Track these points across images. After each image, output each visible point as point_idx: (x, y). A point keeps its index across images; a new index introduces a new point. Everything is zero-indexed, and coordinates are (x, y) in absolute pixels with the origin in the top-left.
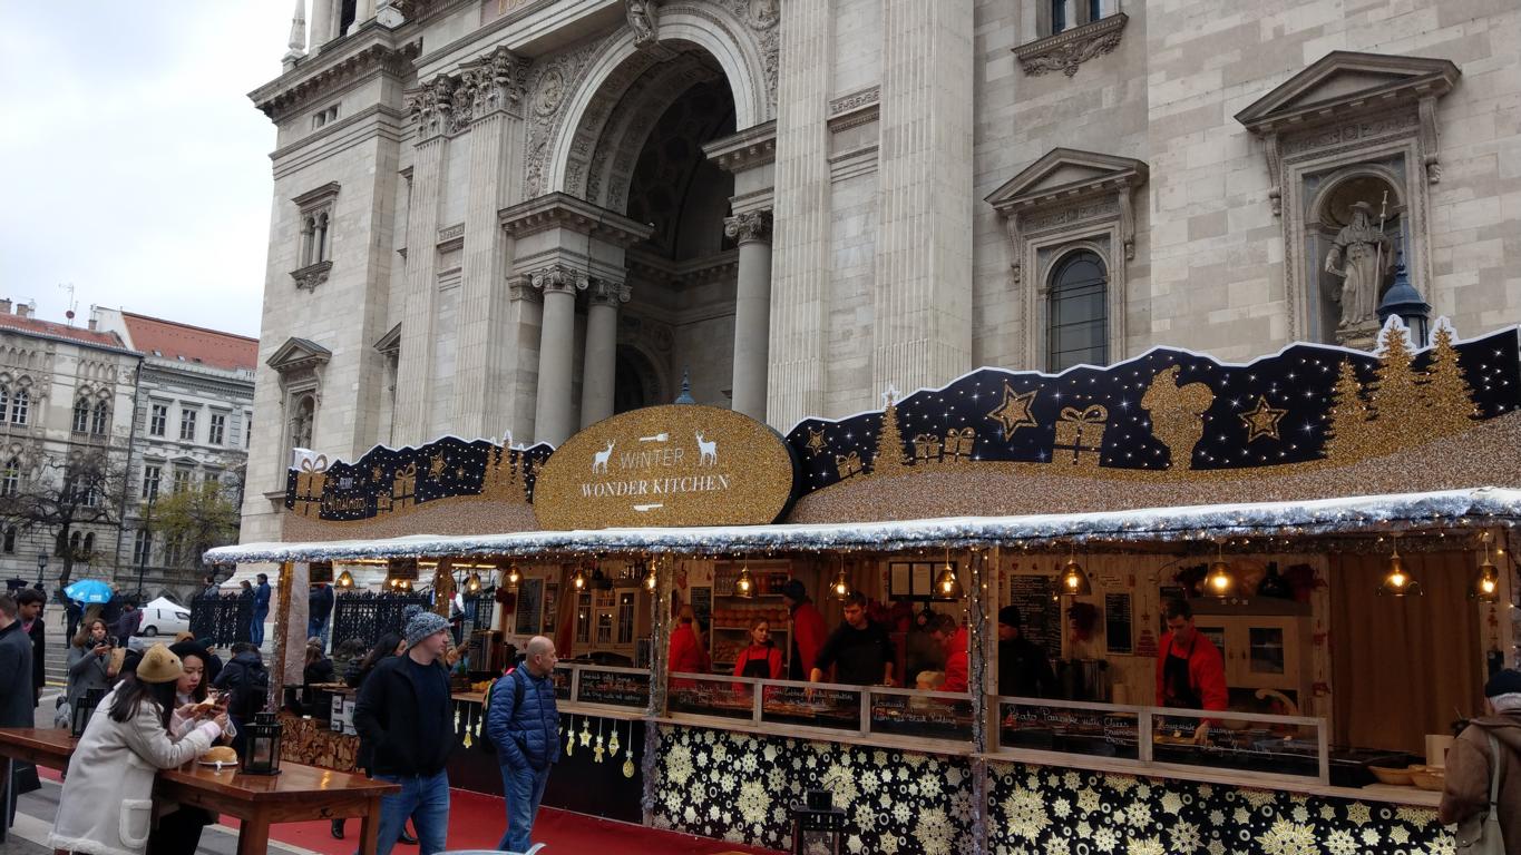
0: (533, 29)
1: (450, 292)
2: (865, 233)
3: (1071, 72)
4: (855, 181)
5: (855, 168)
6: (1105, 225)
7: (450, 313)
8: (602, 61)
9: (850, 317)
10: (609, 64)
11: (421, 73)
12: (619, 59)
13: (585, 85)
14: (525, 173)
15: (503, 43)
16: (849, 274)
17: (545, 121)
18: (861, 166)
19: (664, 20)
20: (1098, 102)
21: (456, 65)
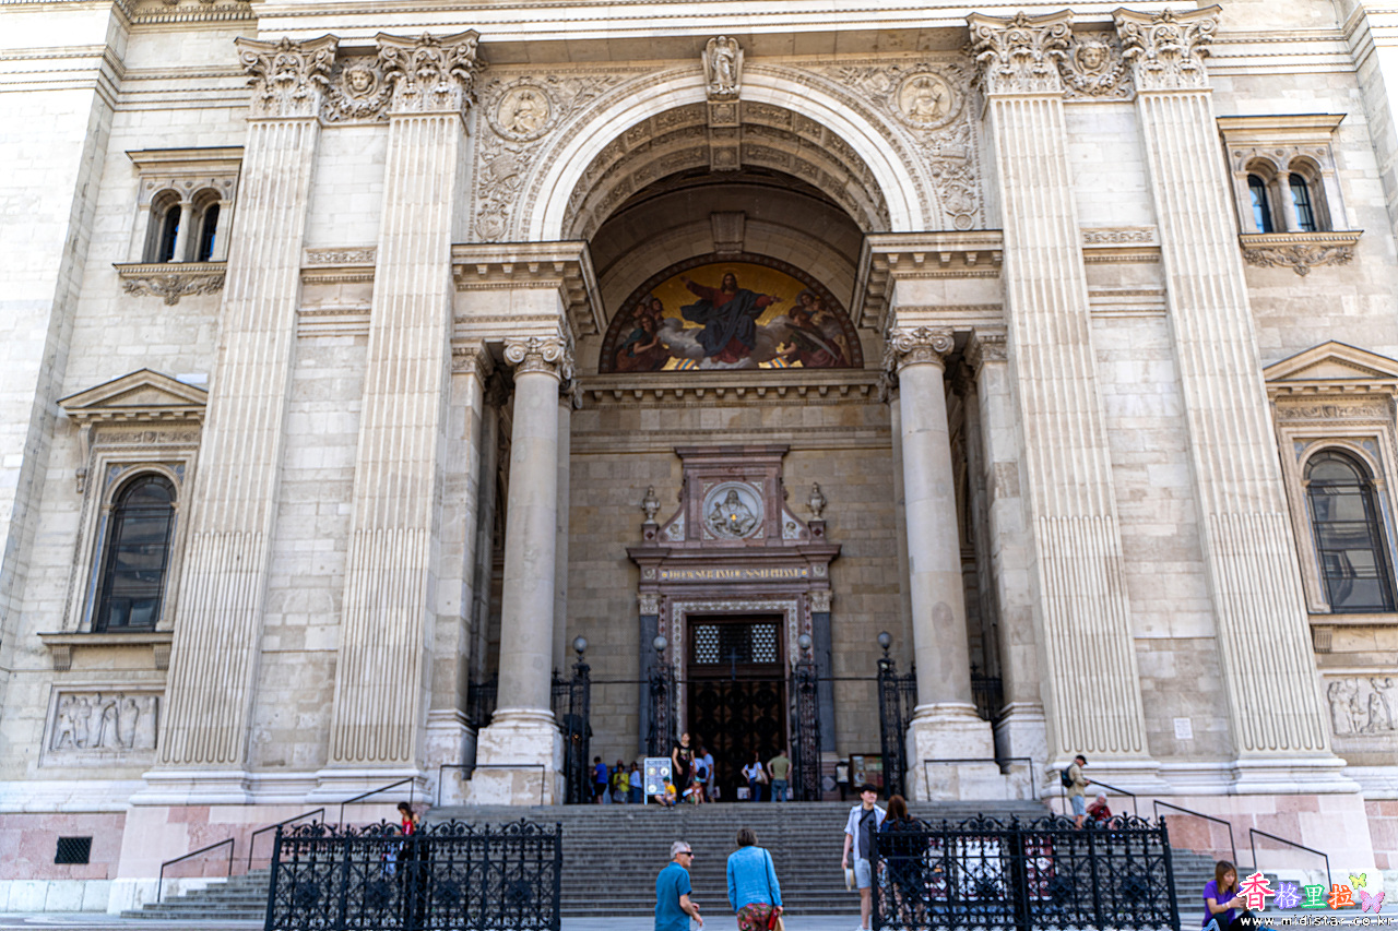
0: (527, 27)
1: (322, 342)
2: (1146, 381)
3: (1302, 272)
4: (1121, 322)
5: (1122, 307)
6: (1372, 427)
7: (321, 373)
8: (634, 99)
9: (1139, 475)
10: (648, 105)
11: (263, 24)
12: (667, 103)
13: (601, 119)
14: (473, 206)
15: (477, 28)
16: (1128, 423)
17: (515, 147)
18: (1129, 308)
19: (749, 77)
20: (1339, 307)
21: (374, 32)
